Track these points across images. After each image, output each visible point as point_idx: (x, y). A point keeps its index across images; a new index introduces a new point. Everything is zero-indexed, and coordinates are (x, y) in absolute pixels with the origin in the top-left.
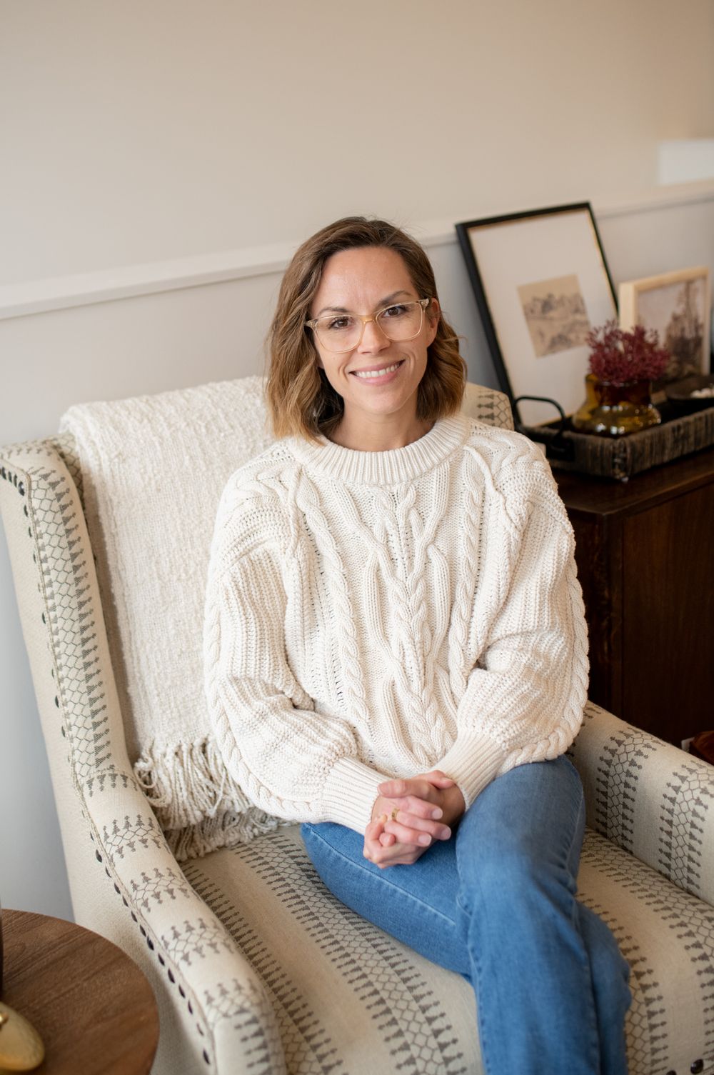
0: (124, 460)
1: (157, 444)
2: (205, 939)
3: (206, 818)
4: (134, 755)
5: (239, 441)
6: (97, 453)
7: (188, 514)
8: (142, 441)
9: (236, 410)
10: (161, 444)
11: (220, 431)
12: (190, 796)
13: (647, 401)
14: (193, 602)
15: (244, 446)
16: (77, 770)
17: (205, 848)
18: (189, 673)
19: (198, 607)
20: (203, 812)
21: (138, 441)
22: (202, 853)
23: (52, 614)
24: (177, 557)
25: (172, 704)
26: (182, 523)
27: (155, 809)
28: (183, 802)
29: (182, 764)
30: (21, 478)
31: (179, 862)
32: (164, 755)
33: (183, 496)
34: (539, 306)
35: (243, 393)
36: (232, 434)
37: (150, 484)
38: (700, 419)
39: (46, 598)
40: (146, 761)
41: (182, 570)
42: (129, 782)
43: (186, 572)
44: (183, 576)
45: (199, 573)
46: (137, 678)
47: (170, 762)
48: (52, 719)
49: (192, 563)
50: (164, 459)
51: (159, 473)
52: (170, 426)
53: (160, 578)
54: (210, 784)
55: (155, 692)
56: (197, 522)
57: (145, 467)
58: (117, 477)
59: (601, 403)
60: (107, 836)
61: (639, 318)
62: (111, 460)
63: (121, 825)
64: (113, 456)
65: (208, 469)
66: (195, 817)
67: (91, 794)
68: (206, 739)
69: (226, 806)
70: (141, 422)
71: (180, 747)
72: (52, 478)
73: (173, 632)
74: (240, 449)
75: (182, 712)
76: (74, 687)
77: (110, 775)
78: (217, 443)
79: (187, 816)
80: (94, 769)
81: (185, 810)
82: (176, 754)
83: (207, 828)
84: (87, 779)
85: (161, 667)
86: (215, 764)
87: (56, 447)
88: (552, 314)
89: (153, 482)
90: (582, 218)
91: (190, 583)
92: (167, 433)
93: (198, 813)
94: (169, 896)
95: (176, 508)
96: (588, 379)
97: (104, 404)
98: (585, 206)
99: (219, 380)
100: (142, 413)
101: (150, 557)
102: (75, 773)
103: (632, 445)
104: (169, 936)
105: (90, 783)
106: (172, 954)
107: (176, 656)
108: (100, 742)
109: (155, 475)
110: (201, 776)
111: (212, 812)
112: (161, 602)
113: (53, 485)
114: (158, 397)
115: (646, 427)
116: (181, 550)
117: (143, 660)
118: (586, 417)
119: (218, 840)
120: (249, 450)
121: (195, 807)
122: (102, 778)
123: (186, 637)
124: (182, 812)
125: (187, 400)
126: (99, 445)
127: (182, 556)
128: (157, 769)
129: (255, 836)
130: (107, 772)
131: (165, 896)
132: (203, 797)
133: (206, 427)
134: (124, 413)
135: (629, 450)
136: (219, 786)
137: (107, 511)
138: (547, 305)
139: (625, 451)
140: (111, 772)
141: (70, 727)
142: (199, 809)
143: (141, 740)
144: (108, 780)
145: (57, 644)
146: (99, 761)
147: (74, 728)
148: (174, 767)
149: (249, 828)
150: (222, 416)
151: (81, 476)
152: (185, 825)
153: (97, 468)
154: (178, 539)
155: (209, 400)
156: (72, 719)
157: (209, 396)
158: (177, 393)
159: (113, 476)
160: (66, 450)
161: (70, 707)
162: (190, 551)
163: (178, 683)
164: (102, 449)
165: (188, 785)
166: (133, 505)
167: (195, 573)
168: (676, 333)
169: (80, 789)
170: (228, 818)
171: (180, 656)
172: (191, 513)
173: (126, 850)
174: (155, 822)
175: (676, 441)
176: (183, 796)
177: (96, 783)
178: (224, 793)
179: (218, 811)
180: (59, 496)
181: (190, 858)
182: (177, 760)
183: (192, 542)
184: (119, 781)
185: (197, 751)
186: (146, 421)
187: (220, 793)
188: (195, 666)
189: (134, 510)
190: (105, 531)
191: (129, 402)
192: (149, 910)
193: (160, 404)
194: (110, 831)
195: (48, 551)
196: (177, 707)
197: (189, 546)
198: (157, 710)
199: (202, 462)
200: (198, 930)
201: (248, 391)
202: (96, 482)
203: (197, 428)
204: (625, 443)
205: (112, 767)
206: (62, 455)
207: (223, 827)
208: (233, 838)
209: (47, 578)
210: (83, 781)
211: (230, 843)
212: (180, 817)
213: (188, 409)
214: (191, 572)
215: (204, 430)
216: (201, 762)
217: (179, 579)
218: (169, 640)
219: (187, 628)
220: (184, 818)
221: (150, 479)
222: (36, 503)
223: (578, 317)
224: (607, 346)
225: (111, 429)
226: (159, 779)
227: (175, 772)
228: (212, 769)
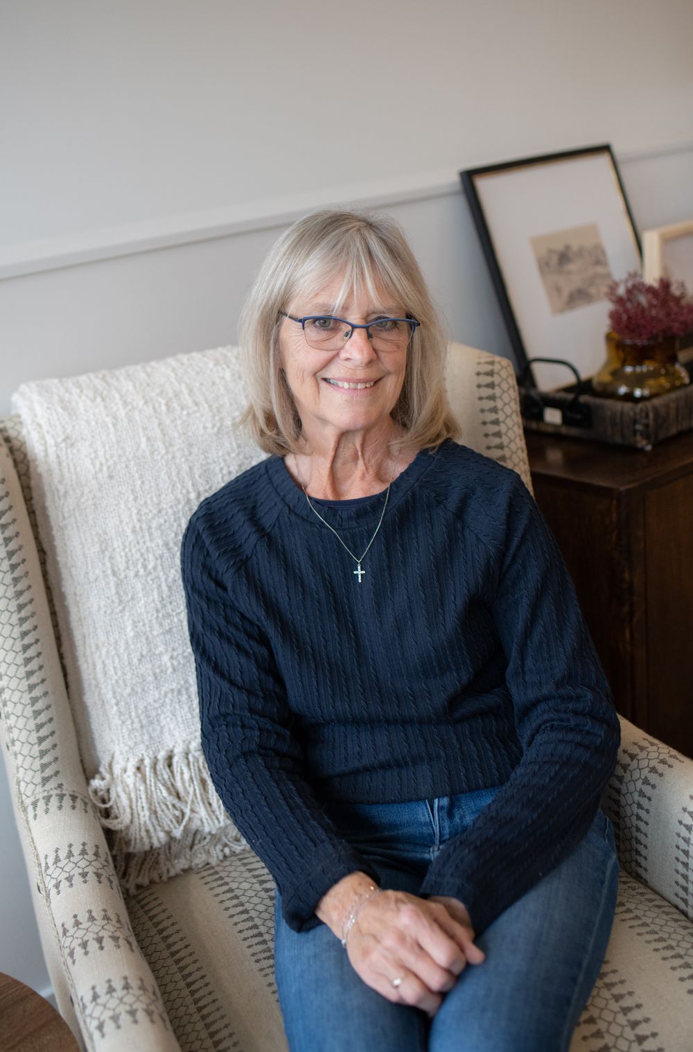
0: (72, 445)
1: (110, 426)
2: (125, 1004)
3: (171, 839)
4: (88, 769)
5: (203, 419)
6: (43, 438)
7: (146, 503)
8: (93, 423)
9: (201, 384)
10: (114, 425)
11: (182, 409)
12: (153, 816)
13: (673, 359)
14: (154, 601)
15: (209, 425)
16: (22, 790)
17: (168, 871)
18: (151, 678)
19: (159, 606)
20: (168, 833)
21: (88, 422)
22: (165, 878)
24: (134, 551)
25: (133, 714)
26: (138, 513)
27: (109, 834)
28: (145, 822)
29: (144, 780)
32: (125, 771)
33: (139, 482)
34: (555, 259)
35: (211, 365)
36: (196, 412)
37: (101, 470)
40: (103, 779)
41: (139, 566)
42: (79, 803)
43: (145, 567)
44: (142, 571)
45: (159, 568)
46: (93, 686)
47: (130, 779)
49: (151, 557)
50: (118, 442)
51: (112, 456)
52: (125, 403)
53: (114, 573)
54: (176, 801)
55: (113, 701)
56: (155, 512)
57: (96, 452)
58: (64, 464)
59: (624, 363)
60: (47, 867)
61: (665, 269)
62: (57, 445)
63: (63, 854)
64: (59, 440)
65: (167, 452)
66: (159, 838)
67: (35, 816)
68: (172, 751)
69: (196, 824)
70: (93, 400)
71: (142, 761)
73: (132, 634)
74: (205, 428)
75: (144, 722)
76: (15, 699)
77: (57, 795)
78: (179, 422)
79: (150, 837)
80: (39, 789)
81: (147, 831)
82: (138, 769)
83: (175, 848)
84: (32, 799)
85: (119, 673)
86: (182, 778)
87: (1, 431)
88: (572, 267)
89: (105, 469)
90: (603, 161)
91: (149, 579)
92: (122, 413)
93: (162, 835)
94: (96, 945)
95: (131, 497)
96: (609, 338)
97: (56, 381)
98: (605, 149)
99: (187, 351)
100: (96, 390)
101: (103, 552)
102: (20, 793)
103: (655, 409)
104: (87, 998)
105: (35, 804)
107: (135, 661)
108: (47, 759)
109: (107, 460)
110: (165, 793)
111: (178, 833)
112: (117, 601)
114: (117, 372)
115: (673, 388)
116: (138, 543)
117: (99, 666)
118: (607, 378)
119: (181, 864)
120: (216, 430)
121: (158, 828)
122: (48, 799)
123: (147, 639)
124: (144, 834)
125: (149, 375)
126: (45, 428)
127: (139, 550)
128: (116, 786)
129: (225, 857)
130: (54, 792)
131: (92, 947)
132: (167, 817)
133: (167, 405)
134: (75, 391)
135: (651, 415)
136: (186, 802)
137: (54, 502)
138: (564, 257)
139: (647, 416)
140: (58, 792)
141: (13, 742)
142: (163, 830)
143: (100, 754)
144: (54, 802)
146: (45, 780)
147: (17, 743)
148: (135, 784)
149: (219, 847)
150: (186, 392)
151: (28, 462)
152: (147, 848)
153: (42, 454)
154: (134, 531)
155: (173, 375)
156: (15, 733)
157: (174, 370)
158: (139, 367)
159: (60, 463)
160: (12, 433)
161: (13, 720)
162: (148, 544)
163: (139, 690)
164: (48, 432)
165: (150, 803)
166: (82, 494)
167: (155, 568)
169: (26, 811)
170: (198, 837)
171: (140, 660)
172: (149, 502)
173: (64, 885)
174: (104, 848)
176: (145, 816)
177: (41, 804)
178: (192, 811)
179: (186, 830)
181: (152, 882)
182: (139, 775)
183: (151, 534)
184: (67, 802)
185: (161, 765)
186: (99, 399)
187: (187, 811)
188: (158, 671)
189: (83, 500)
190: (53, 524)
191: (83, 379)
193: (118, 379)
194: (51, 861)
196: (138, 717)
197: (147, 538)
198: (116, 721)
199: (160, 444)
200: (120, 993)
201: (217, 363)
202: (42, 469)
203: (157, 405)
204: (647, 408)
205: (60, 786)
206: (8, 440)
207: (191, 848)
208: (200, 859)
210: (28, 802)
211: (197, 865)
212: (142, 838)
213: (148, 385)
214: (150, 567)
215: (164, 408)
216: (166, 777)
217: (136, 575)
218: (127, 643)
219: (148, 629)
220: (146, 840)
221: (101, 464)
223: (600, 270)
224: (630, 300)
225: (60, 410)
226: (118, 796)
227: (136, 789)
228: (179, 785)
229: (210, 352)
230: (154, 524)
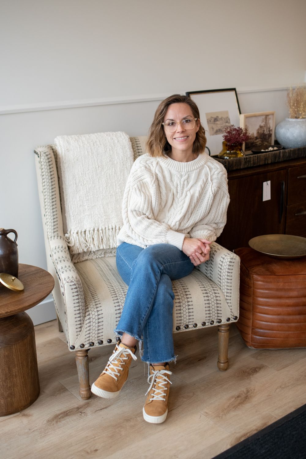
0: (68, 151)
1: (78, 147)
3: (84, 252)
4: (65, 231)
5: (102, 148)
6: (61, 149)
7: (85, 167)
8: (74, 146)
9: (102, 140)
10: (80, 148)
11: (97, 145)
12: (80, 245)
14: (85, 192)
15: (103, 150)
16: (48, 234)
17: (82, 259)
18: (82, 211)
19: (86, 193)
20: (83, 250)
21: (73, 146)
23: (44, 191)
24: (81, 179)
25: (77, 220)
26: (83, 169)
27: (69, 247)
28: (77, 246)
29: (78, 236)
30: (39, 153)
31: (74, 263)
32: (74, 233)
33: (84, 162)
34: (213, 120)
35: (105, 136)
36: (100, 146)
37: (75, 158)
38: (255, 156)
39: (43, 186)
40: (68, 234)
41: (82, 182)
42: (62, 238)
43: (83, 183)
45: (87, 184)
46: (68, 212)
47: (75, 235)
48: (44, 220)
49: (85, 181)
50: (80, 152)
51: (78, 155)
52: (83, 143)
53: (76, 184)
54: (86, 242)
55: (72, 216)
56: (87, 170)
57: (74, 153)
58: (66, 156)
59: (227, 150)
60: (53, 250)
61: (246, 125)
62: (65, 151)
63: (57, 247)
64: (65, 150)
65: (92, 155)
66: (81, 251)
67: (51, 240)
68: (86, 230)
69: (90, 249)
70: (75, 141)
71: (78, 231)
72: (47, 154)
73: (78, 199)
74: (102, 150)
75: (80, 222)
76: (49, 211)
77: (57, 236)
78: (96, 148)
79: (78, 250)
80: (53, 234)
81: (78, 249)
82: (77, 233)
83: (84, 254)
84: (51, 236)
85: (75, 209)
86: (88, 237)
87: (51, 147)
88: (218, 122)
89: (76, 158)
90: (233, 92)
91: (84, 186)
92: (82, 145)
93: (81, 250)
95: (82, 166)
96: (224, 143)
97: (66, 136)
98: (234, 89)
100: (76, 139)
101: (73, 178)
102: (48, 235)
104: (61, 269)
105: (51, 237)
107: (79, 206)
108: (55, 227)
109: (77, 156)
110: (83, 240)
111: (85, 250)
112: (75, 191)
113: (47, 155)
114: (82, 136)
116: (82, 177)
117: (70, 206)
119: (86, 257)
120: (105, 151)
121: (81, 248)
122: (54, 236)
123: (82, 201)
124: (77, 249)
125: (89, 136)
126: (62, 146)
127: (82, 179)
128: (71, 237)
129: (97, 258)
130: (56, 235)
132: (83, 246)
133: (93, 144)
134: (71, 139)
135: (227, 163)
136: (88, 243)
137: (63, 164)
138: (216, 120)
139: (226, 163)
140: (57, 235)
141: (47, 222)
142: (82, 249)
143: (68, 229)
144: (56, 237)
145: (45, 199)
146: (54, 232)
147: (48, 223)
148: (76, 236)
149: (95, 256)
150: (98, 141)
151: (57, 155)
152: (78, 253)
153: (61, 153)
154: (82, 174)
155: (95, 137)
156: (48, 220)
157: (96, 136)
158: (87, 135)
159: (65, 155)
160: (54, 148)
161: (48, 217)
162: (85, 177)
163: (79, 214)
164: (63, 147)
165: (79, 242)
166: (70, 164)
167: (86, 184)
168: (261, 131)
169: (49, 239)
170: (90, 252)
171: (80, 206)
172: (86, 167)
173: (57, 253)
175: (246, 162)
176: (78, 245)
177: (53, 238)
178: (90, 245)
179: (88, 250)
180: (48, 159)
182: (77, 234)
183: (86, 175)
184: (59, 237)
185: (83, 233)
186: (76, 141)
187: (88, 245)
188: (84, 209)
189: (70, 165)
190: (62, 170)
191: (73, 136)
192: (58, 264)
193: (81, 137)
194: (54, 249)
195: (44, 173)
196: (78, 220)
197: (85, 176)
198: (72, 221)
199: (91, 153)
200: (67, 267)
201: (107, 135)
202: (60, 156)
203: (91, 144)
204: (226, 161)
205: (58, 234)
206: (53, 149)
207: (88, 254)
209: (43, 181)
211: (89, 259)
212: (76, 250)
213: (89, 139)
214: (85, 183)
215: (92, 145)
216: (84, 236)
217: (81, 185)
218: (77, 202)
219: (82, 198)
220: (77, 251)
221: (75, 157)
222: (42, 160)
223: (228, 124)
224: (231, 132)
225: (66, 142)
226: (71, 239)
227: (76, 238)
228: (87, 239)
229: (106, 133)
230: (87, 173)
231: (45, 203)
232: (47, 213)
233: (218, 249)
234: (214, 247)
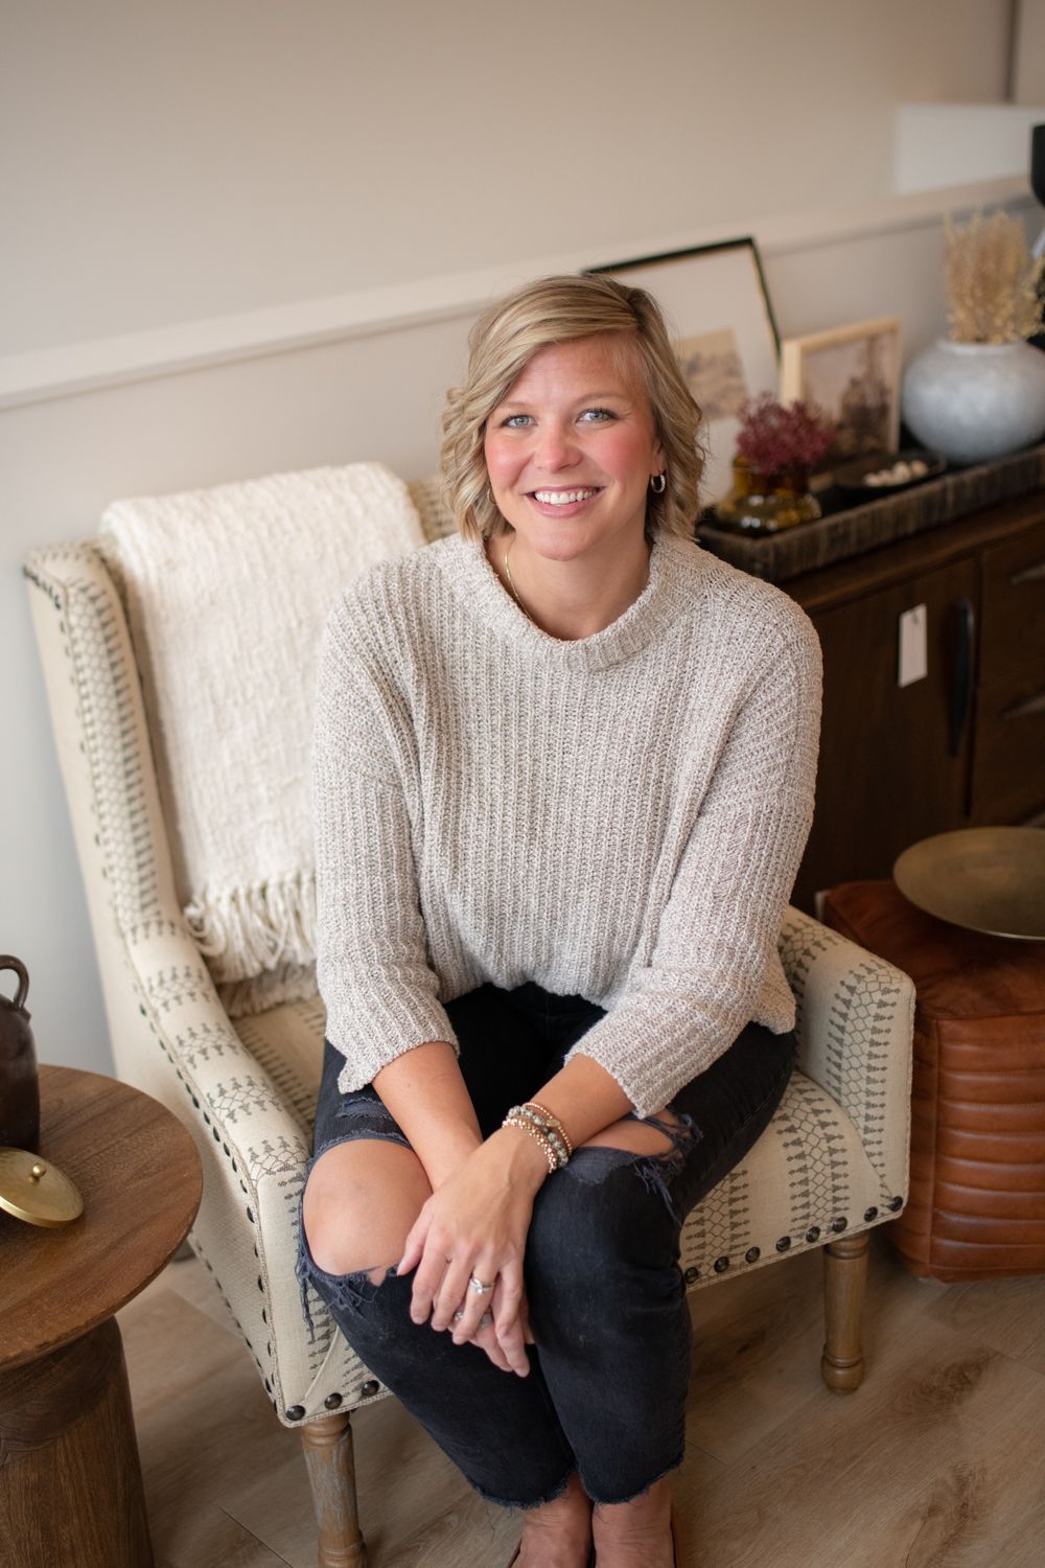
0: (174, 569)
1: (211, 549)
2: (252, 1096)
3: (265, 971)
4: (183, 898)
5: (306, 546)
6: (142, 558)
7: (247, 630)
8: (194, 547)
9: (303, 509)
10: (216, 550)
11: (284, 534)
12: (248, 946)
13: (802, 489)
14: (251, 730)
15: (311, 551)
16: (120, 916)
17: (261, 1004)
18: (246, 809)
19: (257, 735)
20: (262, 964)
21: (189, 546)
22: (258, 1009)
23: (92, 744)
24: (233, 679)
25: (229, 844)
26: (239, 640)
27: (206, 959)
28: (239, 953)
29: (238, 909)
30: (57, 590)
31: (232, 1018)
32: (219, 900)
33: (240, 609)
35: (312, 488)
37: (203, 595)
38: (864, 515)
39: (85, 726)
40: (196, 906)
41: (238, 693)
42: (178, 930)
43: (244, 695)
44: (241, 700)
45: (259, 697)
46: (188, 815)
47: (225, 908)
48: (92, 859)
49: (250, 686)
50: (220, 568)
51: (213, 582)
52: (226, 528)
53: (214, 701)
54: (271, 933)
55: (209, 830)
56: (255, 639)
57: (197, 576)
58: (166, 588)
59: (751, 493)
60: (151, 989)
61: (806, 387)
62: (158, 568)
63: (167, 976)
64: (161, 563)
65: (269, 579)
66: (253, 969)
67: (134, 942)
68: (266, 883)
69: (289, 956)
70: (194, 523)
71: (236, 891)
72: (93, 591)
73: (229, 763)
74: (307, 554)
75: (240, 852)
76: (116, 825)
77: (156, 922)
78: (281, 548)
79: (244, 967)
80: (138, 915)
81: (242, 961)
82: (233, 898)
83: (266, 981)
84: (131, 925)
85: (216, 802)
86: (276, 909)
87: (97, 551)
89: (206, 594)
90: (744, 256)
91: (248, 707)
92: (223, 538)
93: (255, 964)
94: (216, 1052)
95: (232, 624)
96: (736, 464)
97: (152, 500)
98: (747, 242)
99: (284, 470)
101: (203, 679)
102: (118, 919)
103: (777, 549)
104: (215, 1093)
105: (134, 930)
106: (217, 1111)
107: (232, 791)
108: (146, 885)
109: (209, 586)
110: (259, 923)
111: (272, 963)
112: (214, 729)
113: (93, 599)
114: (214, 492)
115: (803, 522)
116: (238, 671)
117: (195, 794)
118: (730, 507)
119: (277, 995)
120: (318, 556)
121: (252, 958)
122: (147, 925)
123: (244, 768)
124: (238, 963)
126: (145, 549)
127: (238, 678)
128: (210, 916)
130: (153, 919)
131: (212, 1052)
132: (262, 947)
133: (269, 529)
134: (173, 511)
136: (280, 934)
137: (155, 626)
140: (157, 918)
141: (111, 868)
142: (258, 960)
143: (194, 883)
144: (153, 928)
145: (97, 777)
146: (144, 907)
147: (116, 870)
148: (229, 913)
150: (287, 516)
151: (126, 585)
152: (241, 977)
153: (143, 577)
154: (235, 659)
155: (273, 498)
156: (114, 860)
158: (236, 487)
159: (161, 586)
160: (107, 554)
161: (111, 847)
162: (248, 672)
163: (235, 820)
164: (148, 554)
165: (245, 935)
166: (183, 621)
167: (254, 697)
168: (854, 400)
169: (123, 936)
170: (290, 971)
171: (237, 790)
172: (250, 629)
173: (173, 1004)
174: (206, 974)
175: (833, 542)
176: (240, 945)
177: (141, 931)
178: (287, 942)
179: (279, 963)
180: (100, 612)
181: (245, 1014)
182: (234, 905)
183: (251, 663)
184: (166, 928)
185: (255, 896)
186: (199, 523)
187: (281, 943)
188: (254, 801)
189: (184, 625)
190: (152, 649)
191: (180, 498)
192: (195, 1067)
193: (215, 499)
194: (155, 983)
195: (87, 674)
196: (233, 846)
197: (247, 667)
198: (211, 851)
199: (263, 571)
200: (246, 1088)
201: (317, 486)
202: (142, 593)
203: (259, 530)
204: (767, 545)
205: (159, 913)
206: (104, 561)
207: (284, 980)
208: (293, 993)
209: (86, 704)
210: (126, 928)
211: (290, 998)
212: (236, 968)
213: (248, 506)
214: (249, 696)
215: (265, 533)
216: (260, 907)
217: (236, 704)
218: (224, 773)
219: (245, 758)
220: (240, 970)
221: (203, 590)
222: (73, 620)
223: (733, 381)
224: (761, 421)
225: (160, 532)
226: (213, 926)
227: (231, 919)
228: (273, 917)
229: (309, 474)
230: (255, 652)
231: (97, 790)
232: (109, 834)
233: (817, 944)
234: (798, 936)
